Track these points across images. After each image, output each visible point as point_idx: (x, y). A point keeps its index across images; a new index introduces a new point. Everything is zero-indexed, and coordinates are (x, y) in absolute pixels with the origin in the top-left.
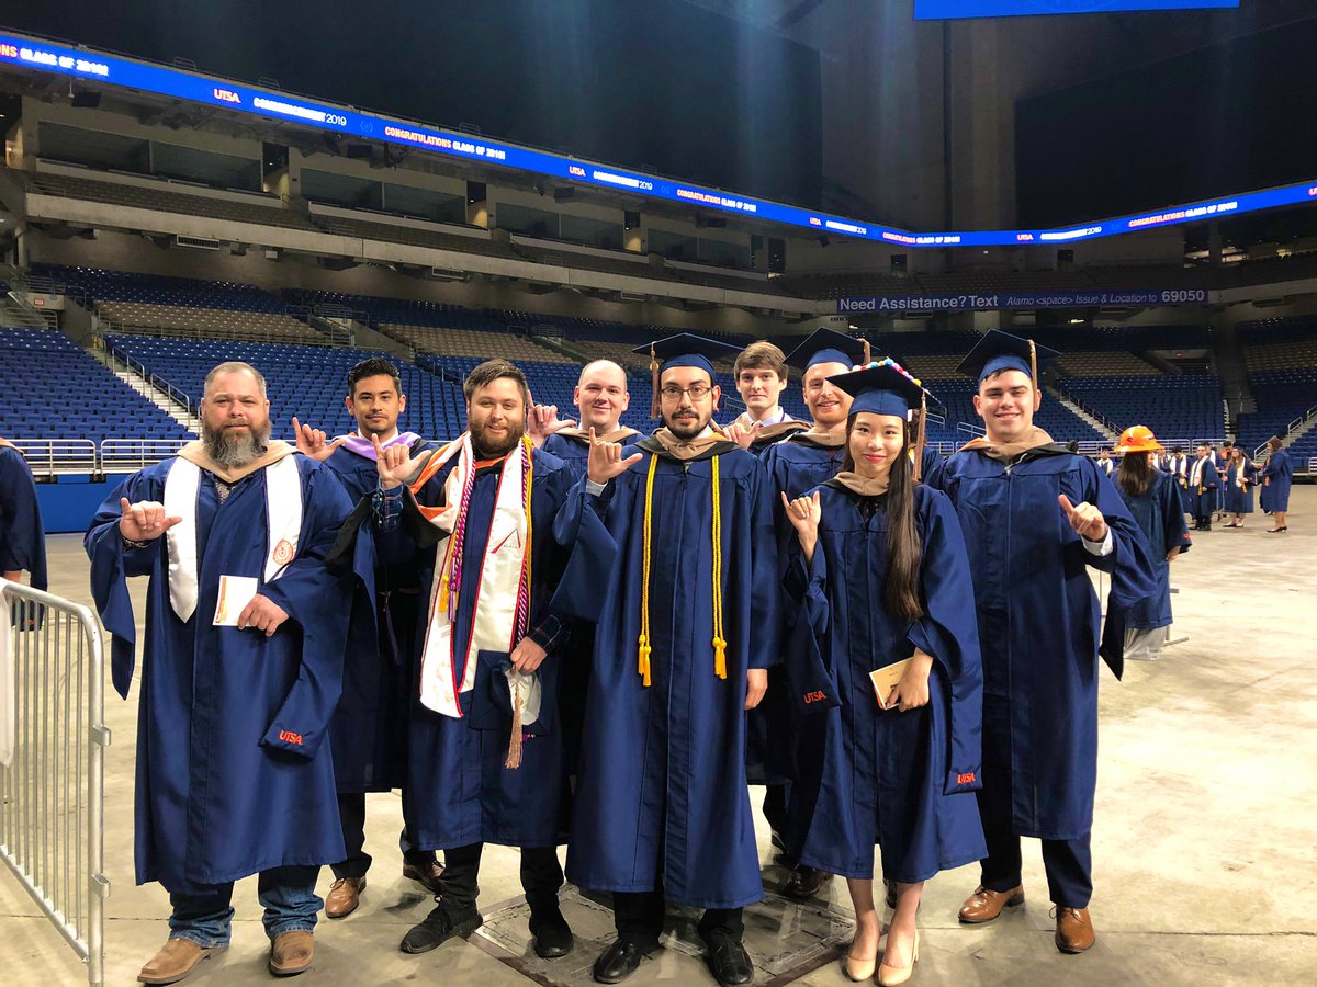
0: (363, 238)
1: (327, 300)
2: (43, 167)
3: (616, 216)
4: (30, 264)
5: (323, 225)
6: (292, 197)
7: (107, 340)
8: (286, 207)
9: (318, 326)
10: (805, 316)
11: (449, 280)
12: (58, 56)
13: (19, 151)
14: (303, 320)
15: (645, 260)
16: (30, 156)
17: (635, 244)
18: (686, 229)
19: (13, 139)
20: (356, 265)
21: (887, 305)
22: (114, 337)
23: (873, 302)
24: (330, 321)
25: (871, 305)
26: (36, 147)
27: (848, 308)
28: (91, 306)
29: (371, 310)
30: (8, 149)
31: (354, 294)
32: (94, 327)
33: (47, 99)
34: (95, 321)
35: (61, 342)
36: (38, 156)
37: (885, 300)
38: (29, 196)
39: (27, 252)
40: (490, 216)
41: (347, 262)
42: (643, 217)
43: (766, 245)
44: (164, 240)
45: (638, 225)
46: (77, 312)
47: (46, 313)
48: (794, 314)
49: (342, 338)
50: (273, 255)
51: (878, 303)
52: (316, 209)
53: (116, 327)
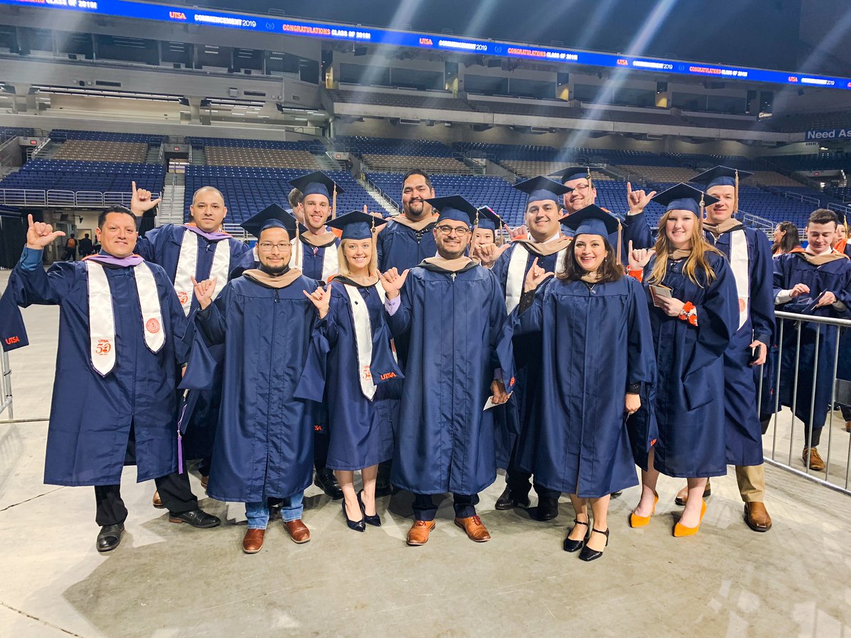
0: (494, 113)
1: (474, 148)
2: (342, 87)
3: (652, 86)
4: (335, 136)
5: (473, 107)
6: (459, 91)
7: (366, 175)
8: (456, 97)
9: (468, 164)
10: (781, 144)
11: (541, 133)
12: (348, 32)
13: (331, 78)
14: (461, 160)
15: (668, 112)
16: (336, 82)
17: (663, 103)
18: (699, 90)
19: (329, 72)
20: (490, 128)
21: (844, 134)
22: (370, 174)
23: (834, 133)
24: (475, 160)
25: (832, 135)
26: (338, 76)
27: (813, 137)
28: (361, 158)
29: (496, 153)
30: (327, 78)
31: (490, 143)
32: (361, 169)
33: (344, 52)
34: (362, 166)
35: (347, 177)
36: (339, 81)
37: (843, 131)
38: (335, 103)
39: (334, 129)
40: (570, 92)
41: (485, 127)
42: (669, 85)
43: (758, 96)
44: (394, 121)
45: (666, 90)
46: (355, 160)
47: (341, 162)
48: (772, 142)
49: (479, 170)
50: (449, 125)
51: (837, 133)
52: (471, 97)
53: (371, 168)
